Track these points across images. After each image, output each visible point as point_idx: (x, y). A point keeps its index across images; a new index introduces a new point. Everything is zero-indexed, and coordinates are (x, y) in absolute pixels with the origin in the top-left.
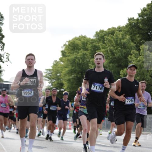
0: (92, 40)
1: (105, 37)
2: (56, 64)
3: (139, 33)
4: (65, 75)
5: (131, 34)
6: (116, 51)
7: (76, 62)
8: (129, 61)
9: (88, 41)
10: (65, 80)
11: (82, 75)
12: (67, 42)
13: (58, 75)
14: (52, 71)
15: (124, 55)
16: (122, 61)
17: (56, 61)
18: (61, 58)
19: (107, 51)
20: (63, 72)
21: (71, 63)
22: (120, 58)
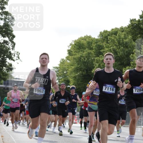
0: (97, 40)
1: (108, 37)
2: (63, 62)
3: (140, 33)
4: (71, 72)
5: (133, 34)
6: (119, 50)
7: (82, 60)
8: (131, 60)
9: (93, 41)
10: (71, 77)
11: (87, 72)
12: (73, 42)
13: (65, 72)
14: (59, 69)
15: (126, 54)
16: (125, 60)
17: (63, 59)
18: (67, 56)
19: (110, 50)
20: (69, 69)
21: (77, 61)
22: (122, 56)
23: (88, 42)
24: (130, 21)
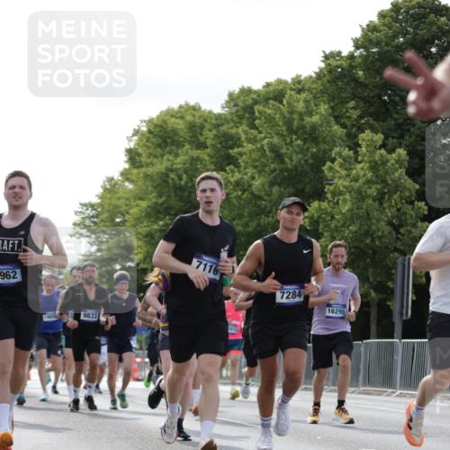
0: (219, 117)
1: (256, 107)
2: (111, 188)
3: (354, 97)
4: (138, 220)
5: (332, 99)
7: (171, 182)
8: (328, 180)
9: (205, 121)
10: (139, 236)
12: (144, 124)
13: (118, 220)
14: (99, 210)
15: (311, 161)
16: (307, 180)
17: (112, 179)
18: (126, 169)
19: (263, 146)
20: (131, 211)
21: (155, 184)
22: (300, 169)
23: (190, 123)
24: (323, 59)
